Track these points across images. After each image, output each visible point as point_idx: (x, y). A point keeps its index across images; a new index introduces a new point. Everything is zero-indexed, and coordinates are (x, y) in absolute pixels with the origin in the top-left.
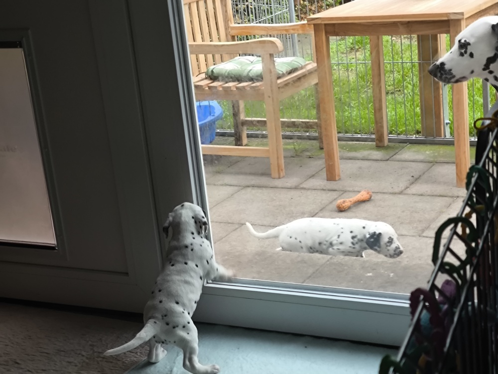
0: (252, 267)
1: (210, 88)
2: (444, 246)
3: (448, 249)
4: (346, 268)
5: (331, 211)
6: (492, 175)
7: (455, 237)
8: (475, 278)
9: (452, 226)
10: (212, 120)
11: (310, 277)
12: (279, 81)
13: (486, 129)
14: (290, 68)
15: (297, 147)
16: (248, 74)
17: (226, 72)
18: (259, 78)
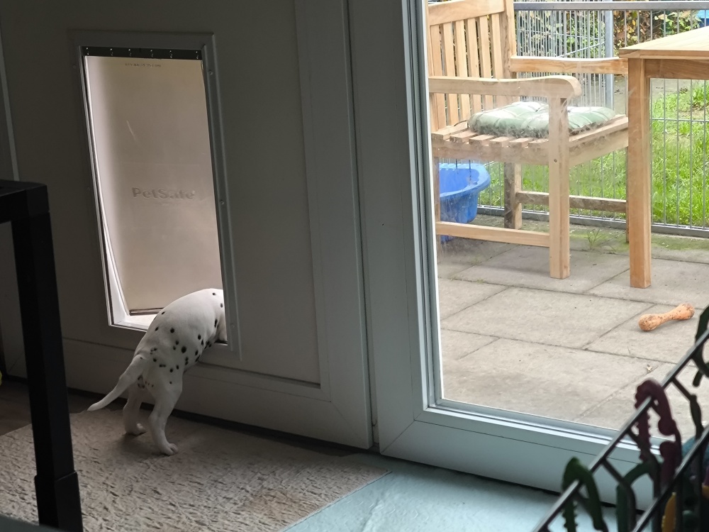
1: (472, 142)
5: (631, 330)
10: (471, 190)
12: (572, 139)
15: (593, 238)
16: (528, 126)
17: (497, 121)
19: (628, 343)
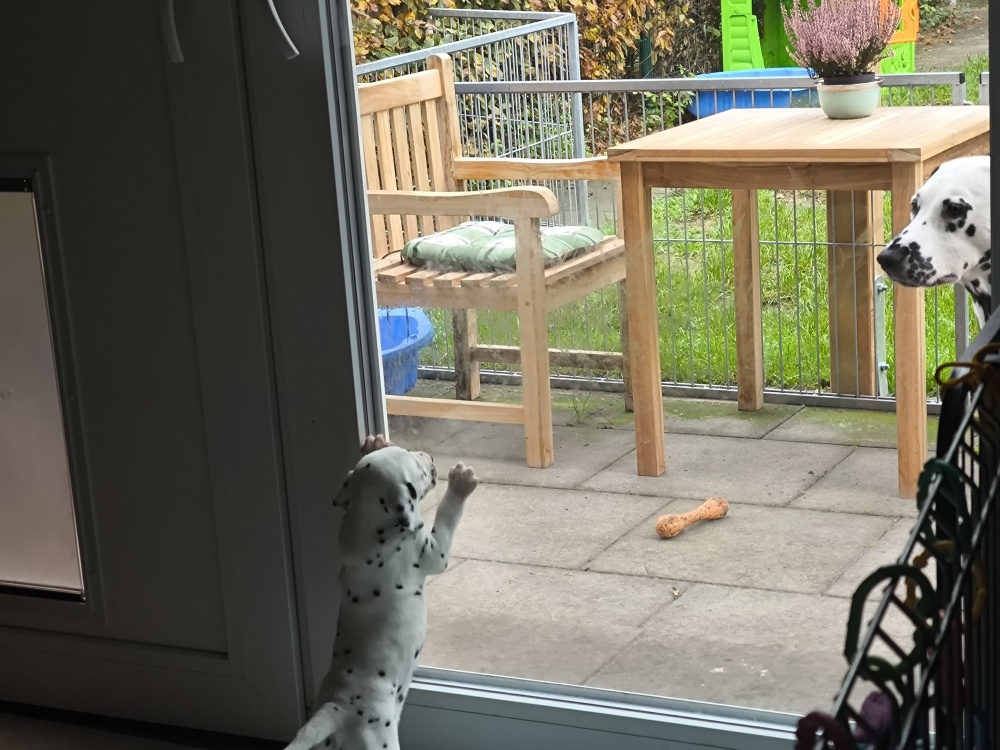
0: (481, 647)
1: (408, 281)
2: (870, 624)
3: (877, 631)
4: (671, 655)
5: (645, 538)
6: (970, 481)
7: (892, 607)
8: (931, 691)
9: (886, 583)
10: (409, 347)
11: (597, 671)
12: (548, 273)
13: (960, 385)
14: (570, 248)
15: (580, 407)
16: (486, 257)
17: (442, 251)
18: (509, 265)
19: (643, 556)
